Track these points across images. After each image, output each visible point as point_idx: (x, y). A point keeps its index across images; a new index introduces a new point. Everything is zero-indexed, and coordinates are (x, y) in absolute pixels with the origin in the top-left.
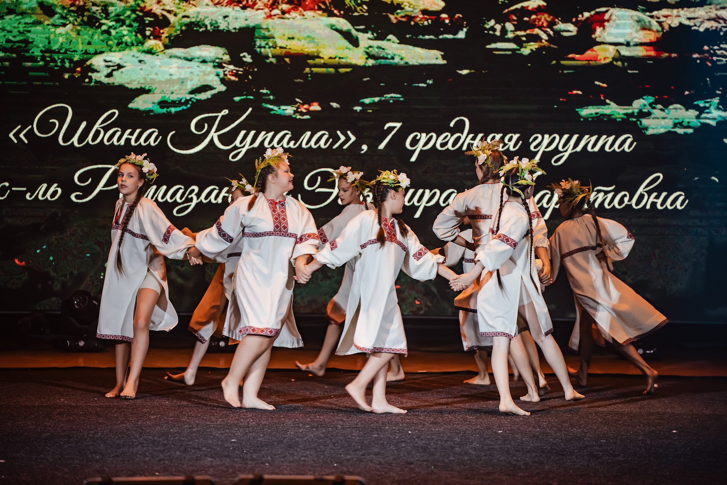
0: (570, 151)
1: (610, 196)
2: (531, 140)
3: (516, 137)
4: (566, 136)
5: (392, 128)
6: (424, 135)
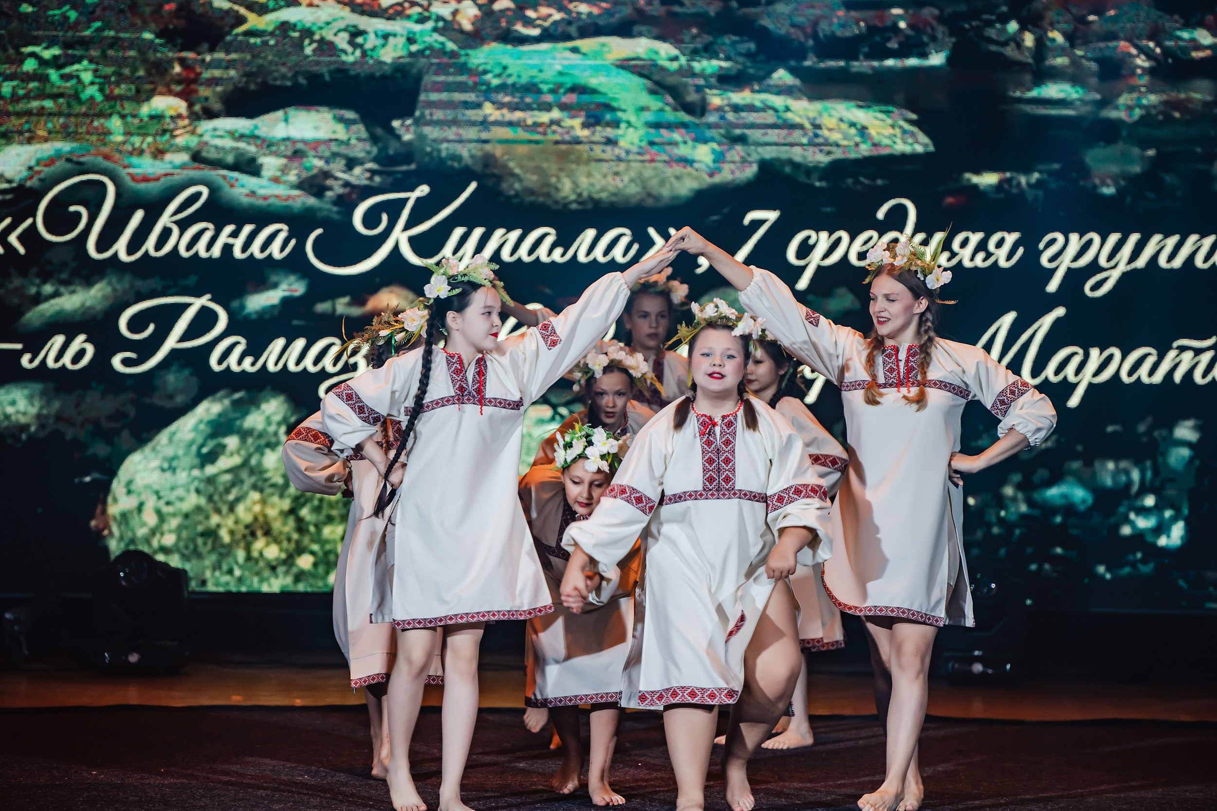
0: (1122, 268)
1: (1206, 357)
2: (1041, 246)
3: (1011, 238)
4: (1114, 238)
5: (758, 223)
6: (824, 235)
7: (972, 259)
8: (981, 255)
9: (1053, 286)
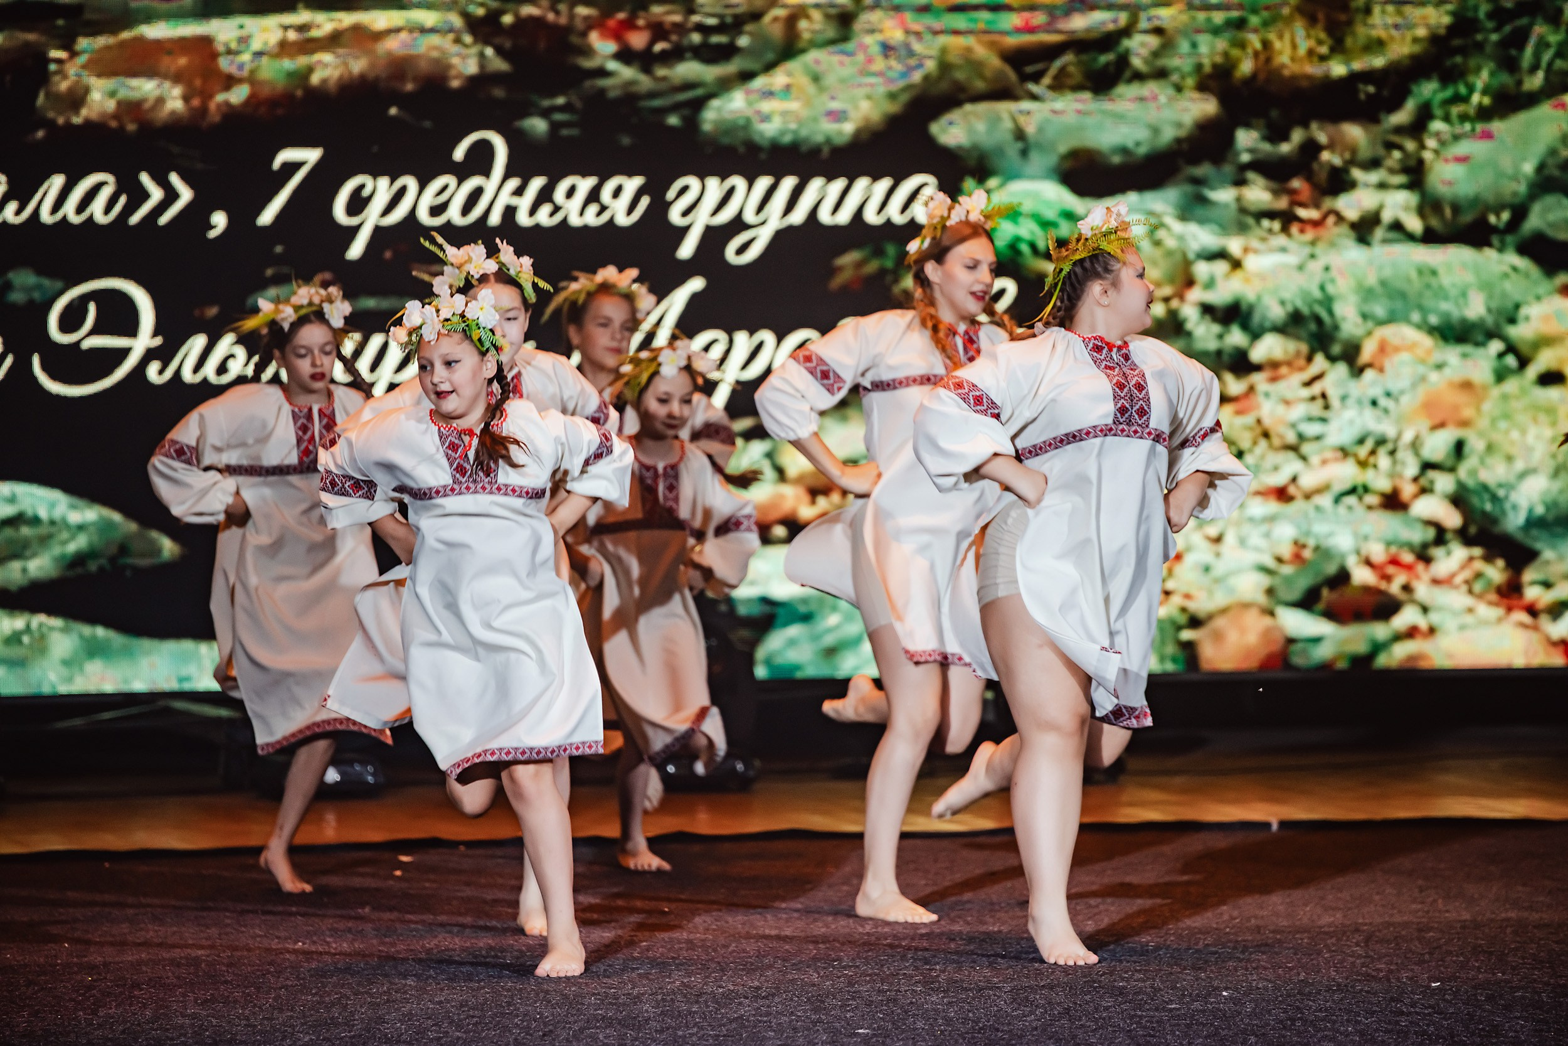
0: (774, 224)
2: (671, 195)
3: (632, 184)
4: (762, 183)
5: (291, 168)
6: (383, 182)
7: (581, 214)
9: (687, 250)
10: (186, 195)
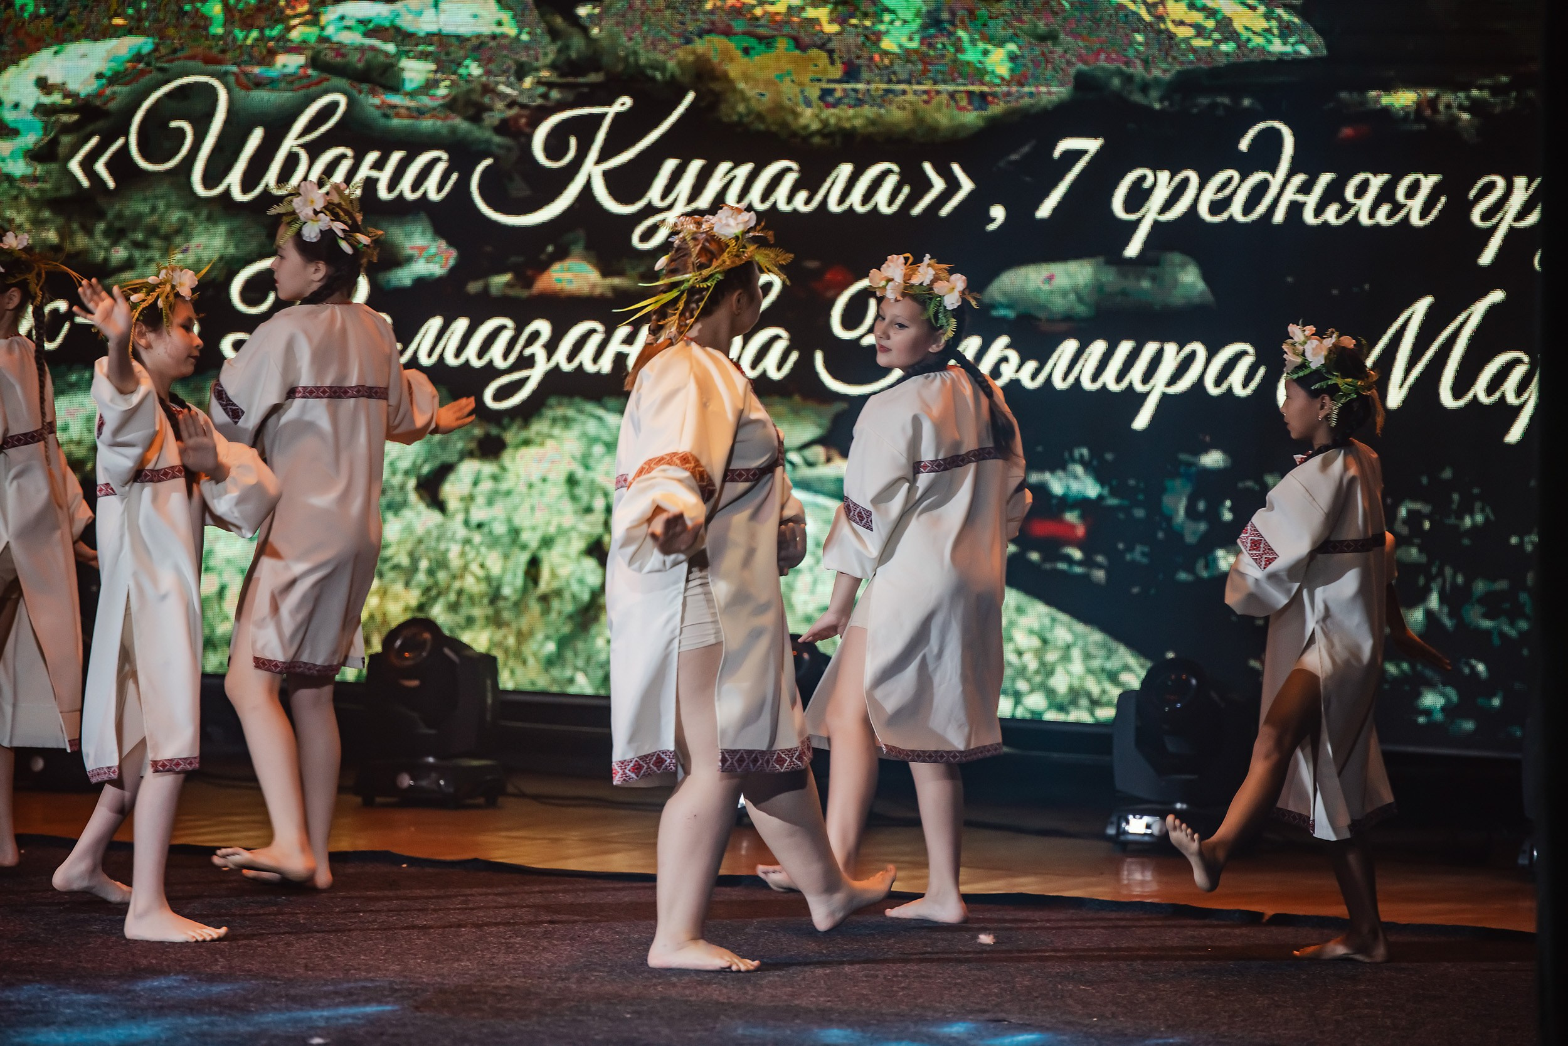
2: (1472, 194)
3: (1428, 182)
5: (1074, 156)
6: (1164, 176)
7: (1372, 215)
8: (1385, 209)
9: (1487, 257)
10: (967, 185)
